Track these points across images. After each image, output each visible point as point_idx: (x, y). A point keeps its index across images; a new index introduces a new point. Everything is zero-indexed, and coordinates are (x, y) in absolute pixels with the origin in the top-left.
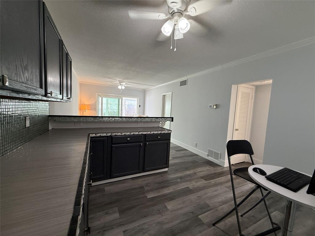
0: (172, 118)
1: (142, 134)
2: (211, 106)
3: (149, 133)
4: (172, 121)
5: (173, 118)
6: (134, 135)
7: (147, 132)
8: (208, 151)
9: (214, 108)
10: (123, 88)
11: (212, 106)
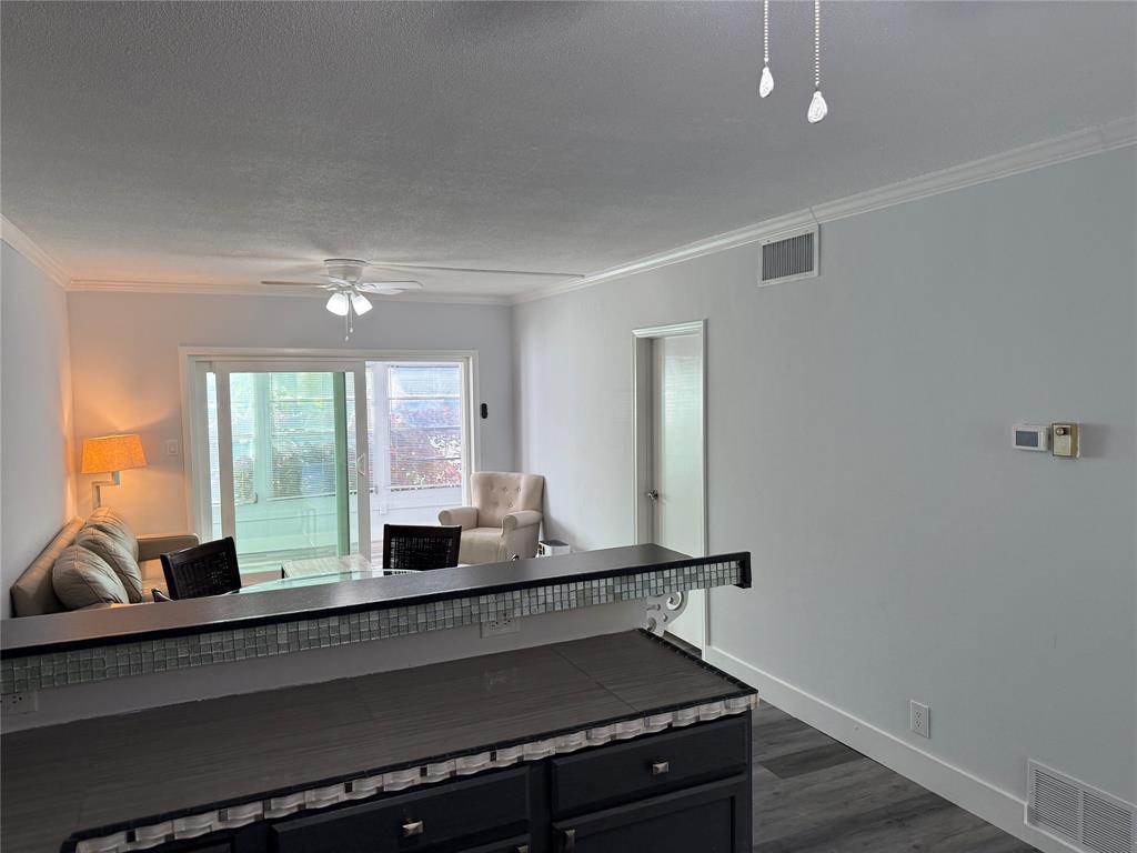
0: (743, 561)
1: (521, 763)
2: (1027, 439)
3: (577, 741)
4: (745, 581)
5: (747, 555)
6: (454, 787)
7: (561, 741)
8: (1031, 781)
9: (1057, 450)
10: (363, 306)
11: (1042, 439)
